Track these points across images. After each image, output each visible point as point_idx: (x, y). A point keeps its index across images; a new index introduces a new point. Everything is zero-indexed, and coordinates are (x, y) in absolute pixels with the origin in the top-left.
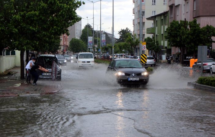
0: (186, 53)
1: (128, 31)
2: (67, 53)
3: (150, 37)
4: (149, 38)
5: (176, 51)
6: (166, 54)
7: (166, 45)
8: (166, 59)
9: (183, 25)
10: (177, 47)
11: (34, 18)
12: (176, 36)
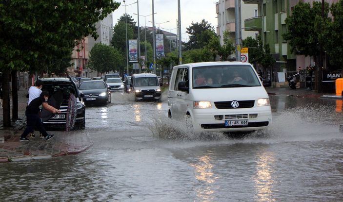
0: (325, 67)
1: (206, 25)
2: (86, 73)
3: (253, 38)
4: (249, 39)
5: (305, 63)
6: (285, 70)
7: (285, 51)
8: (286, 79)
9: (319, 12)
10: (308, 56)
11: (27, 5)
12: (304, 34)
